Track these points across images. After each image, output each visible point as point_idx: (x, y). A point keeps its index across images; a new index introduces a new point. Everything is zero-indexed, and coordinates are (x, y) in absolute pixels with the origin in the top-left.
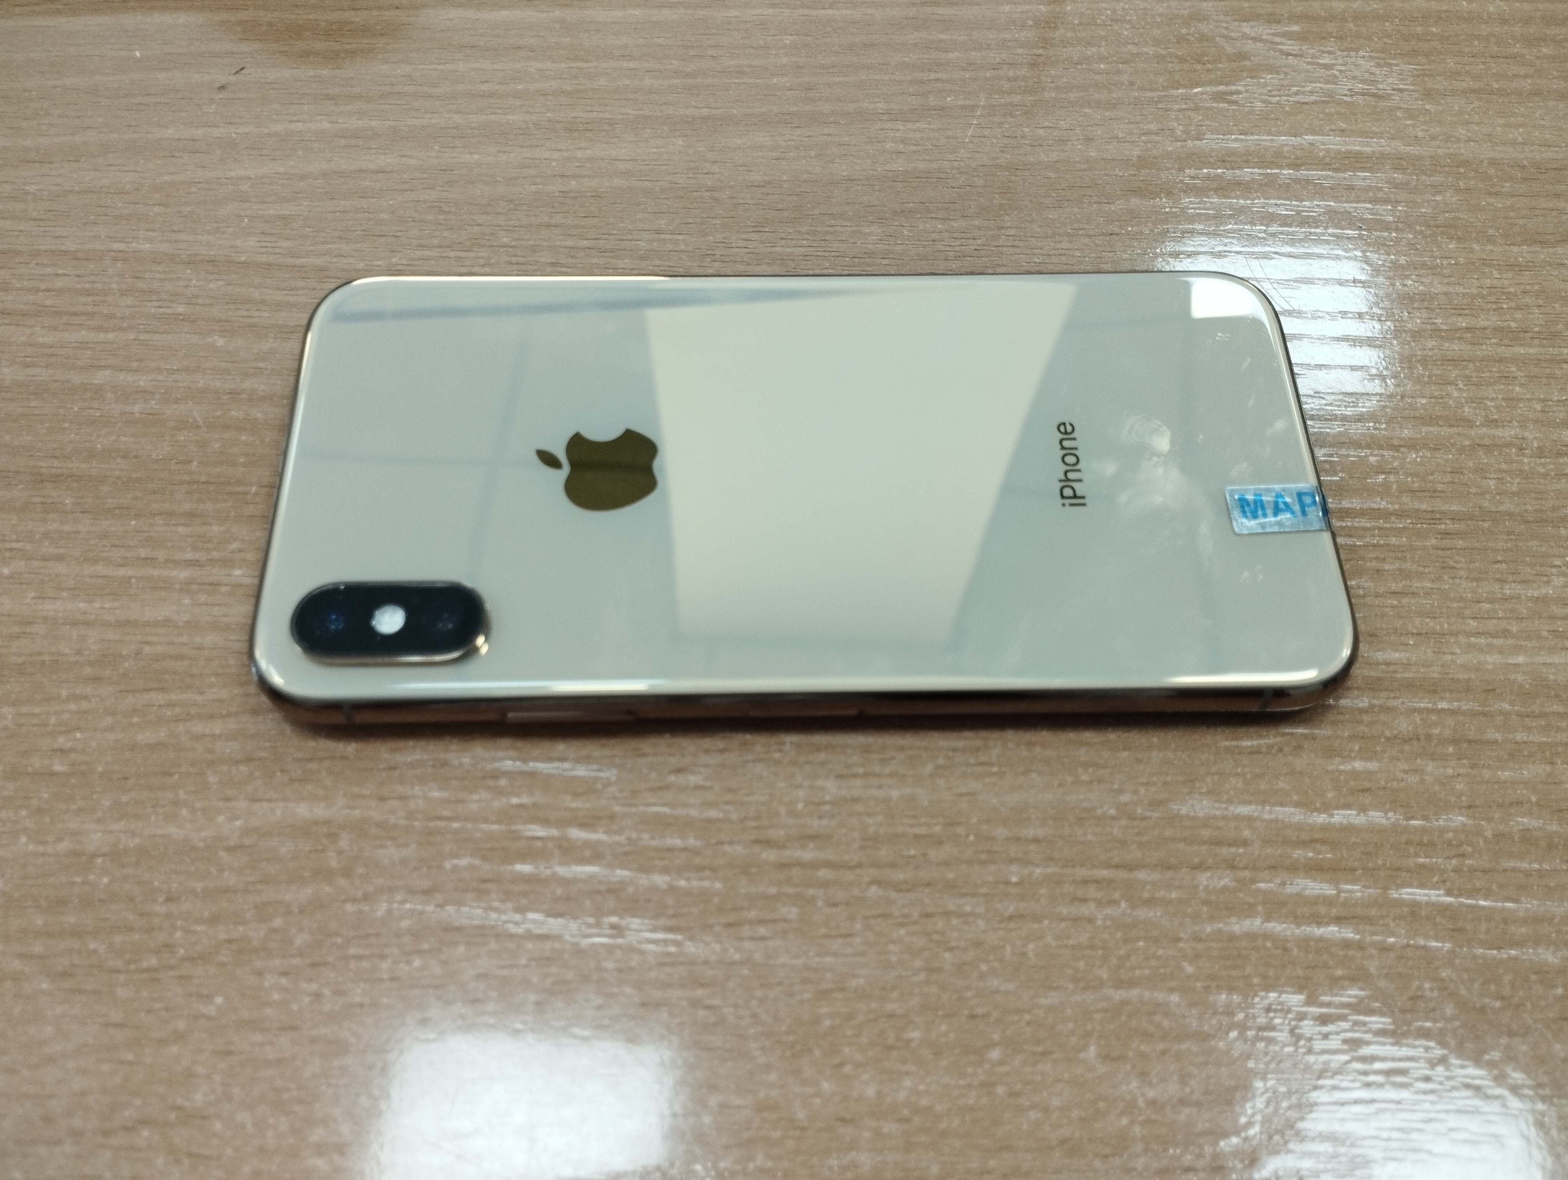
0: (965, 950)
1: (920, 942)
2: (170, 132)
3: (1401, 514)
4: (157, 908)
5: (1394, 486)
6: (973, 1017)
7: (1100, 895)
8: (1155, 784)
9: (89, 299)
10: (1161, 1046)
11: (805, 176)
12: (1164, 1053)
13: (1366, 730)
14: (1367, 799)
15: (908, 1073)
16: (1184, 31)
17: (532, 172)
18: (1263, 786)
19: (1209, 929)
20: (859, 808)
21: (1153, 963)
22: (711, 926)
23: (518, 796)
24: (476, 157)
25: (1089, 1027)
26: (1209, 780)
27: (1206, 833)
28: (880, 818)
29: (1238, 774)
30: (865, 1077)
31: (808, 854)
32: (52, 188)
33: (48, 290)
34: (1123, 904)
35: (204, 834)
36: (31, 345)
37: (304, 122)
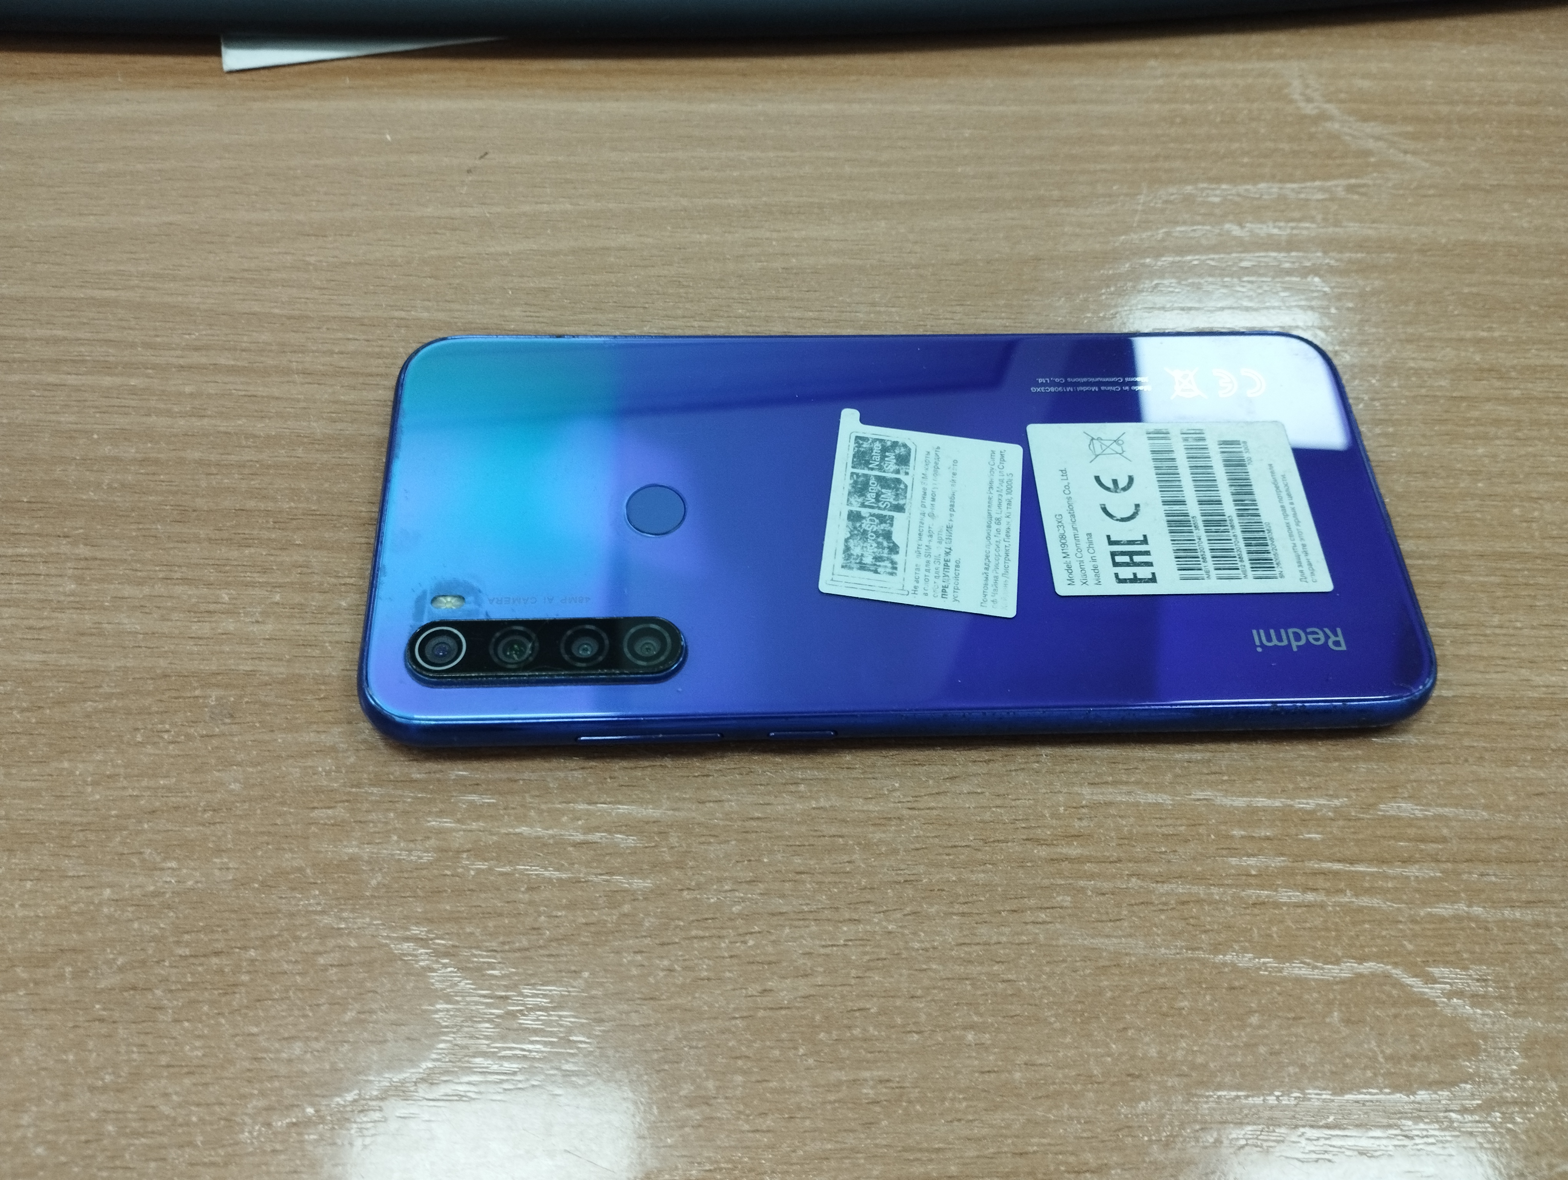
0: (1219, 932)
1: (1180, 925)
2: (429, 211)
3: (1545, 557)
4: (521, 896)
5: (1537, 534)
6: (1232, 988)
7: (1328, 885)
8: (1363, 790)
9: (380, 361)
10: (1392, 1011)
11: (997, 256)
12: (1396, 1016)
13: (1536, 743)
14: (1541, 802)
15: (1182, 1036)
16: (1313, 130)
17: (755, 250)
18: (1455, 792)
19: (1422, 913)
20: (1113, 811)
21: (1379, 941)
22: (999, 912)
23: (817, 800)
24: (705, 236)
25: (1331, 996)
26: (1409, 786)
27: (1411, 832)
28: (1132, 820)
29: (1432, 781)
30: (1147, 1039)
31: (1074, 850)
32: (331, 259)
33: (342, 353)
34: (1348, 893)
35: (550, 832)
36: (336, 402)
37: (549, 203)
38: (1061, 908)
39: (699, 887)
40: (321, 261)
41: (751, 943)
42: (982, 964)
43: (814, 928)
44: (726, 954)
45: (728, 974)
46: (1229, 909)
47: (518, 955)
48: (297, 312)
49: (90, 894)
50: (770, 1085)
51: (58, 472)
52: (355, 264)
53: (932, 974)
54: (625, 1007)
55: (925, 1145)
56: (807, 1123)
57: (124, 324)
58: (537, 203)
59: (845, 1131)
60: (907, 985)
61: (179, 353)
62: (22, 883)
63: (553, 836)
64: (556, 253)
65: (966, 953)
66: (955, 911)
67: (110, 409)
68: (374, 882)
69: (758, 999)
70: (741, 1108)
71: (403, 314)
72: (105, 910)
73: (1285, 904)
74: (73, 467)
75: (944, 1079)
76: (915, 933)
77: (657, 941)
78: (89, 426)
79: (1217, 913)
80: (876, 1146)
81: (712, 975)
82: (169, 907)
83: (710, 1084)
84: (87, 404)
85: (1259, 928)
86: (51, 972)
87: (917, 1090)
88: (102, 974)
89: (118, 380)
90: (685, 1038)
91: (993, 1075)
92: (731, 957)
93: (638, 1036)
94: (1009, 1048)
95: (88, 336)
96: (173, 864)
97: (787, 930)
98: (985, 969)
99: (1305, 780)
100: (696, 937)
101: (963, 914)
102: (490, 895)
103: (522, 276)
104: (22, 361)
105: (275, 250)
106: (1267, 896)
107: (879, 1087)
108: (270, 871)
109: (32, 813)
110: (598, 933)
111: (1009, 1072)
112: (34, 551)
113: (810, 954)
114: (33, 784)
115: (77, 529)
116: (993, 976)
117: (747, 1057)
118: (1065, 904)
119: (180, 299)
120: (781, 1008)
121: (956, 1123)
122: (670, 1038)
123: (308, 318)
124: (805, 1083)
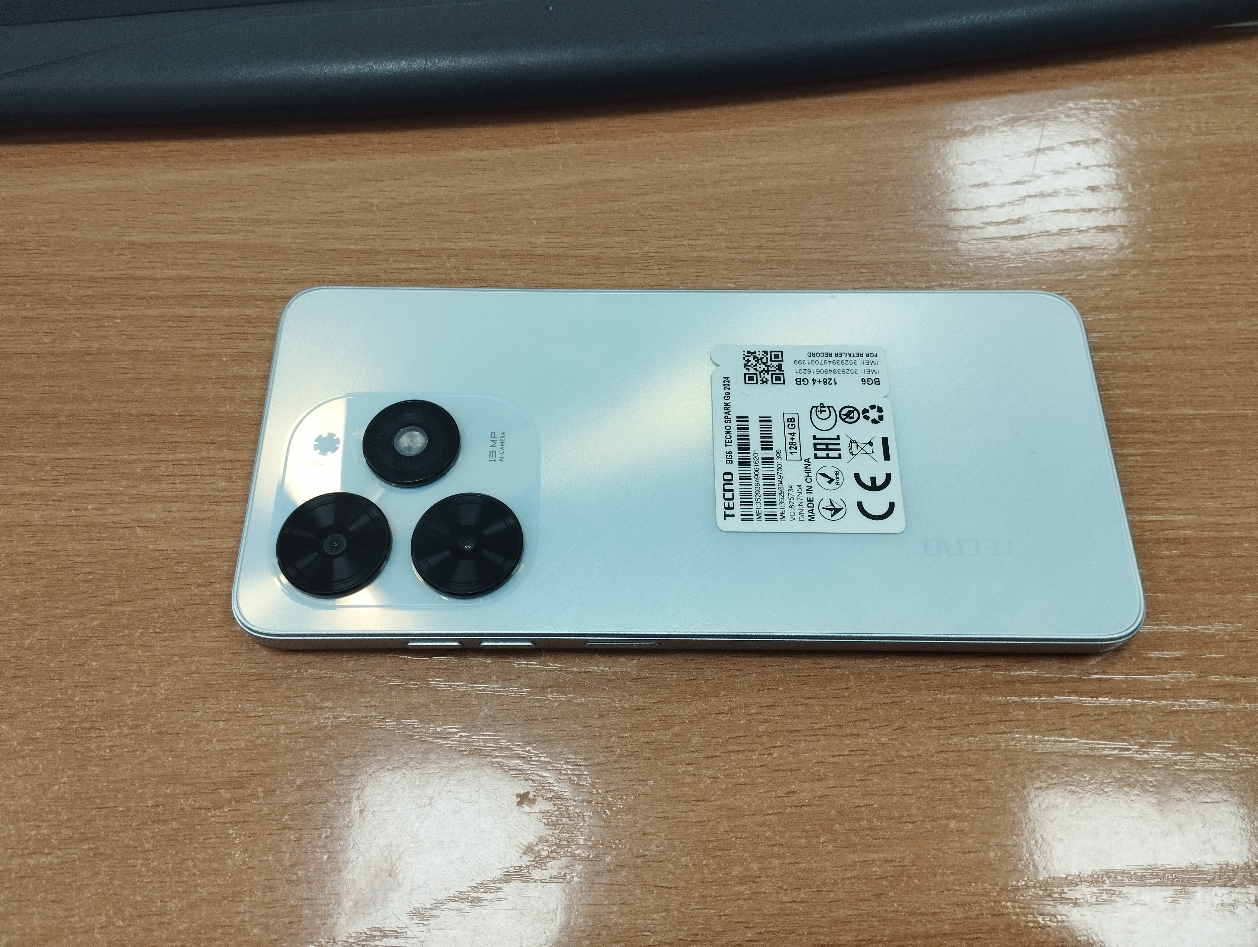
38: (1017, 720)
39: (731, 711)
40: (382, 203)
41: (775, 755)
42: (957, 767)
43: (824, 742)
44: (757, 765)
45: (760, 780)
46: (1150, 717)
47: (597, 768)
48: (368, 247)
49: (269, 730)
50: (801, 866)
51: (199, 390)
52: (409, 204)
53: (918, 776)
54: (684, 807)
55: (924, 910)
56: (832, 895)
57: (233, 263)
58: (549, 143)
59: (861, 900)
60: (900, 785)
61: (280, 286)
62: (216, 723)
63: (615, 673)
64: (568, 187)
65: (944, 758)
66: (934, 726)
67: (233, 336)
68: (482, 714)
69: (785, 799)
70: (780, 884)
71: (452, 245)
72: (283, 742)
73: (1194, 712)
74: (210, 385)
75: (934, 858)
76: (903, 744)
77: (703, 755)
78: (218, 351)
79: (1141, 721)
80: (886, 911)
81: (748, 781)
82: (331, 738)
83: (755, 866)
84: (214, 332)
85: (1174, 732)
86: (248, 792)
87: (914, 868)
88: (286, 792)
89: (235, 311)
90: (732, 830)
91: (972, 855)
92: (761, 766)
93: (695, 830)
94: (983, 833)
95: (206, 274)
96: (329, 704)
97: (803, 744)
98: (960, 771)
99: (1205, 610)
100: (733, 752)
101: (940, 728)
102: (571, 722)
103: (543, 208)
104: (157, 298)
105: (344, 194)
106: (1180, 705)
107: (885, 865)
108: (403, 707)
109: (216, 667)
110: (657, 749)
111: (985, 852)
112: (189, 456)
113: (823, 762)
114: (215, 644)
115: (221, 436)
116: (967, 777)
117: (783, 845)
118: (1020, 718)
119: (275, 240)
120: (804, 805)
121: (946, 892)
122: (721, 830)
123: (379, 252)
124: (828, 864)
